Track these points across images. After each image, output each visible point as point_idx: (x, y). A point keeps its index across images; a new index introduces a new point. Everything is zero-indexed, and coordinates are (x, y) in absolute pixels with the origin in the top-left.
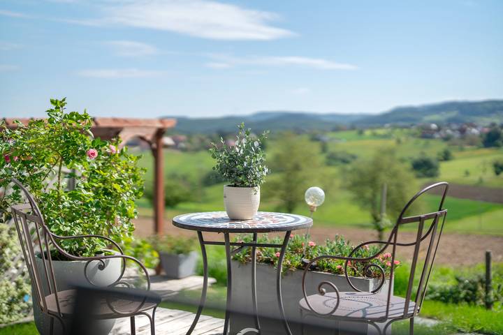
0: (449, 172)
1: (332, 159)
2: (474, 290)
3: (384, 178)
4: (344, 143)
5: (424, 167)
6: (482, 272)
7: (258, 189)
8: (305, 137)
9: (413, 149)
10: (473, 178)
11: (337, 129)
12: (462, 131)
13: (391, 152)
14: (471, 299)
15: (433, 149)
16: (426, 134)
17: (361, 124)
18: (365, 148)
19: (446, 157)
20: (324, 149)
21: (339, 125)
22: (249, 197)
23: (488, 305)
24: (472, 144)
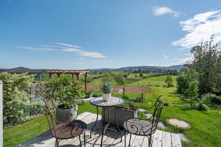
0: (129, 77)
1: (112, 75)
2: (140, 100)
3: (120, 78)
4: (114, 73)
5: (125, 76)
6: (141, 97)
7: (110, 93)
8: (108, 72)
9: (124, 74)
10: (132, 78)
11: (113, 71)
12: (131, 71)
13: (120, 74)
14: (139, 102)
15: (127, 74)
16: (126, 71)
17: (116, 70)
18: (117, 74)
19: (128, 75)
20: (111, 74)
21: (113, 70)
22: (109, 96)
23: (142, 102)
24: (132, 73)
